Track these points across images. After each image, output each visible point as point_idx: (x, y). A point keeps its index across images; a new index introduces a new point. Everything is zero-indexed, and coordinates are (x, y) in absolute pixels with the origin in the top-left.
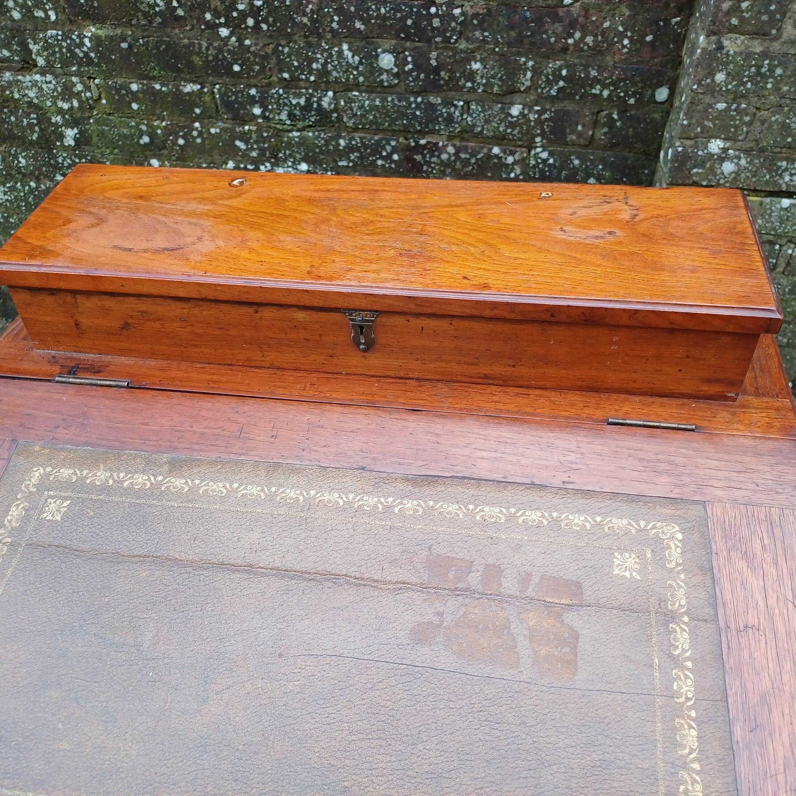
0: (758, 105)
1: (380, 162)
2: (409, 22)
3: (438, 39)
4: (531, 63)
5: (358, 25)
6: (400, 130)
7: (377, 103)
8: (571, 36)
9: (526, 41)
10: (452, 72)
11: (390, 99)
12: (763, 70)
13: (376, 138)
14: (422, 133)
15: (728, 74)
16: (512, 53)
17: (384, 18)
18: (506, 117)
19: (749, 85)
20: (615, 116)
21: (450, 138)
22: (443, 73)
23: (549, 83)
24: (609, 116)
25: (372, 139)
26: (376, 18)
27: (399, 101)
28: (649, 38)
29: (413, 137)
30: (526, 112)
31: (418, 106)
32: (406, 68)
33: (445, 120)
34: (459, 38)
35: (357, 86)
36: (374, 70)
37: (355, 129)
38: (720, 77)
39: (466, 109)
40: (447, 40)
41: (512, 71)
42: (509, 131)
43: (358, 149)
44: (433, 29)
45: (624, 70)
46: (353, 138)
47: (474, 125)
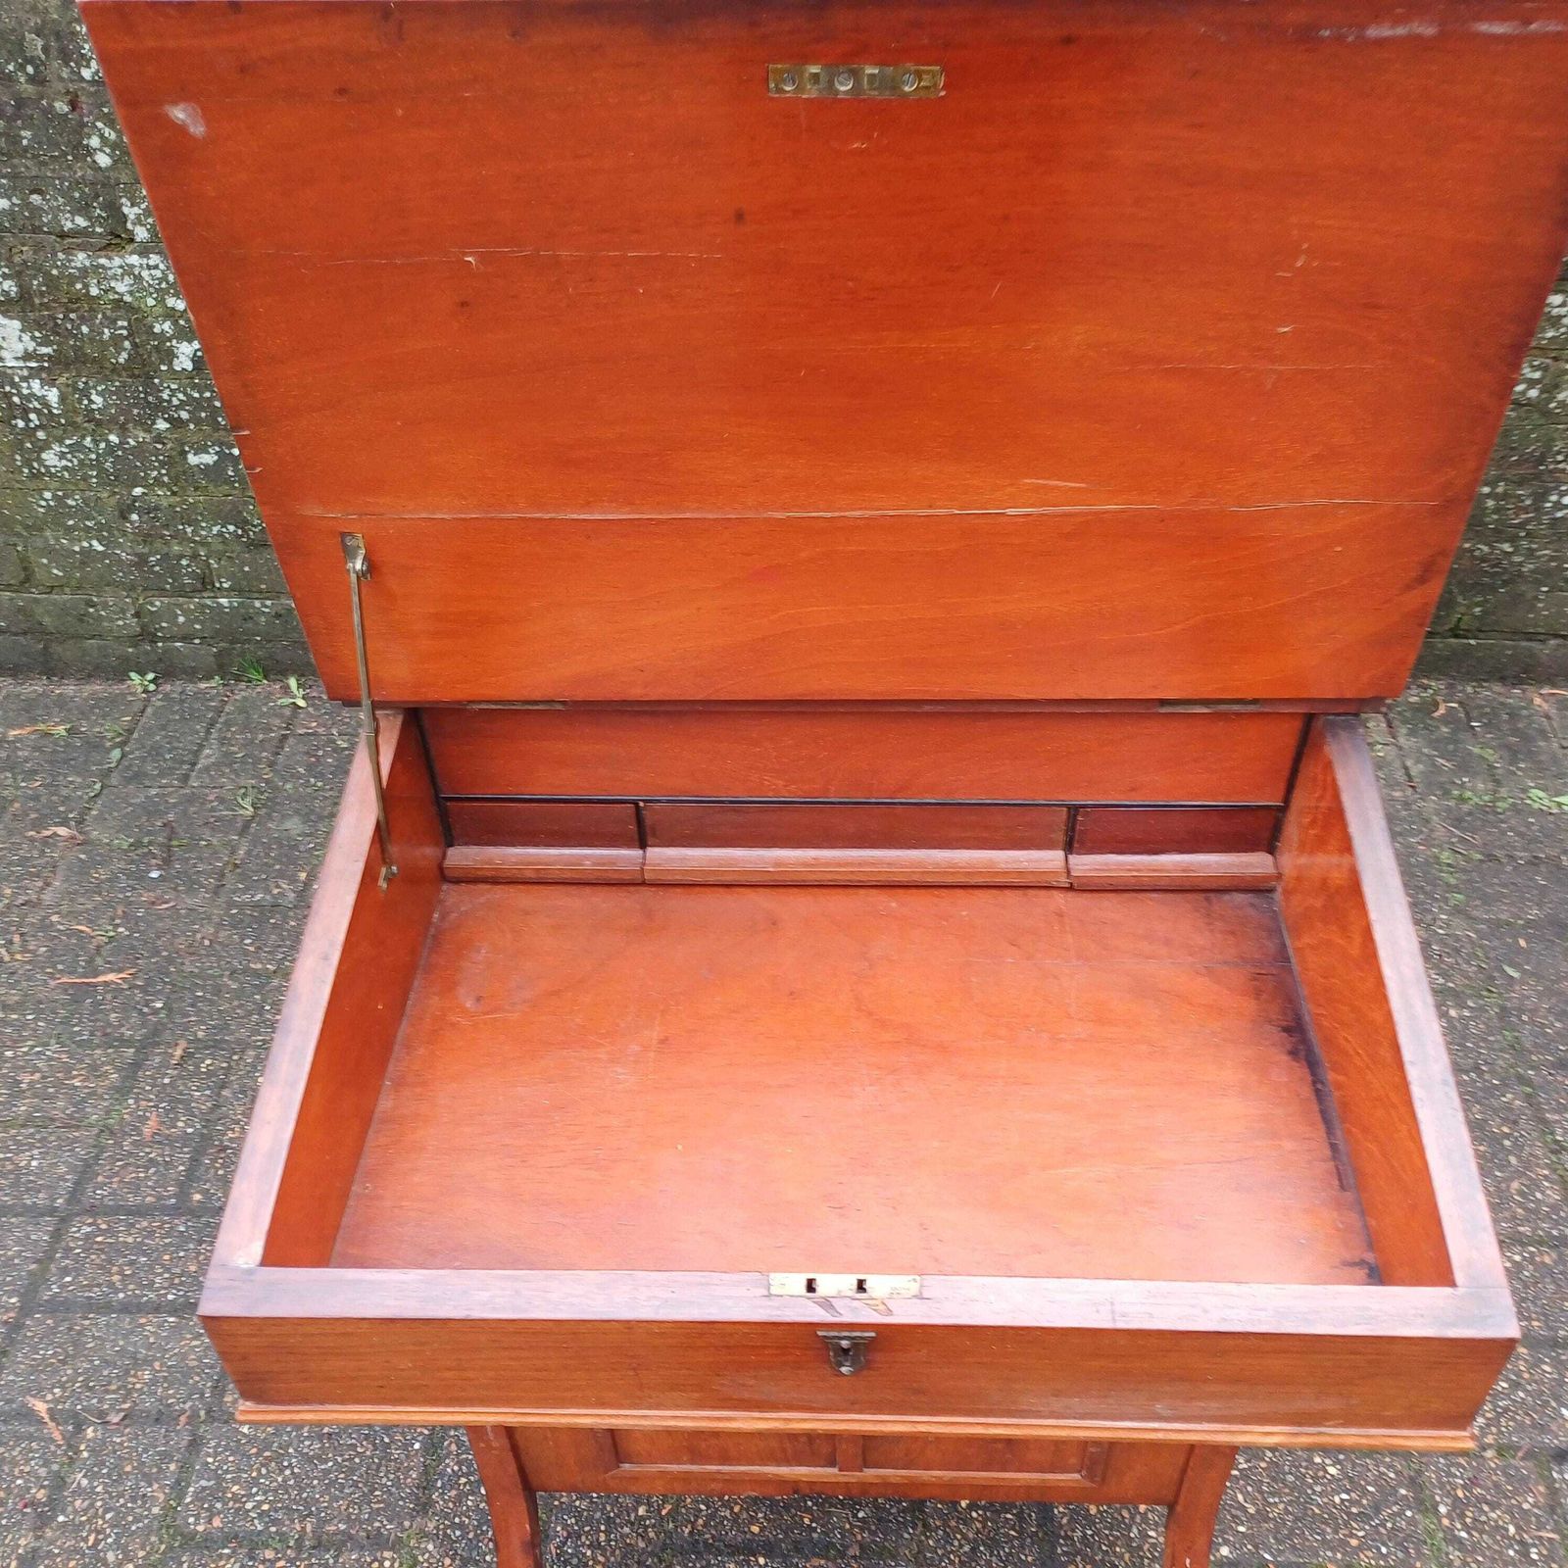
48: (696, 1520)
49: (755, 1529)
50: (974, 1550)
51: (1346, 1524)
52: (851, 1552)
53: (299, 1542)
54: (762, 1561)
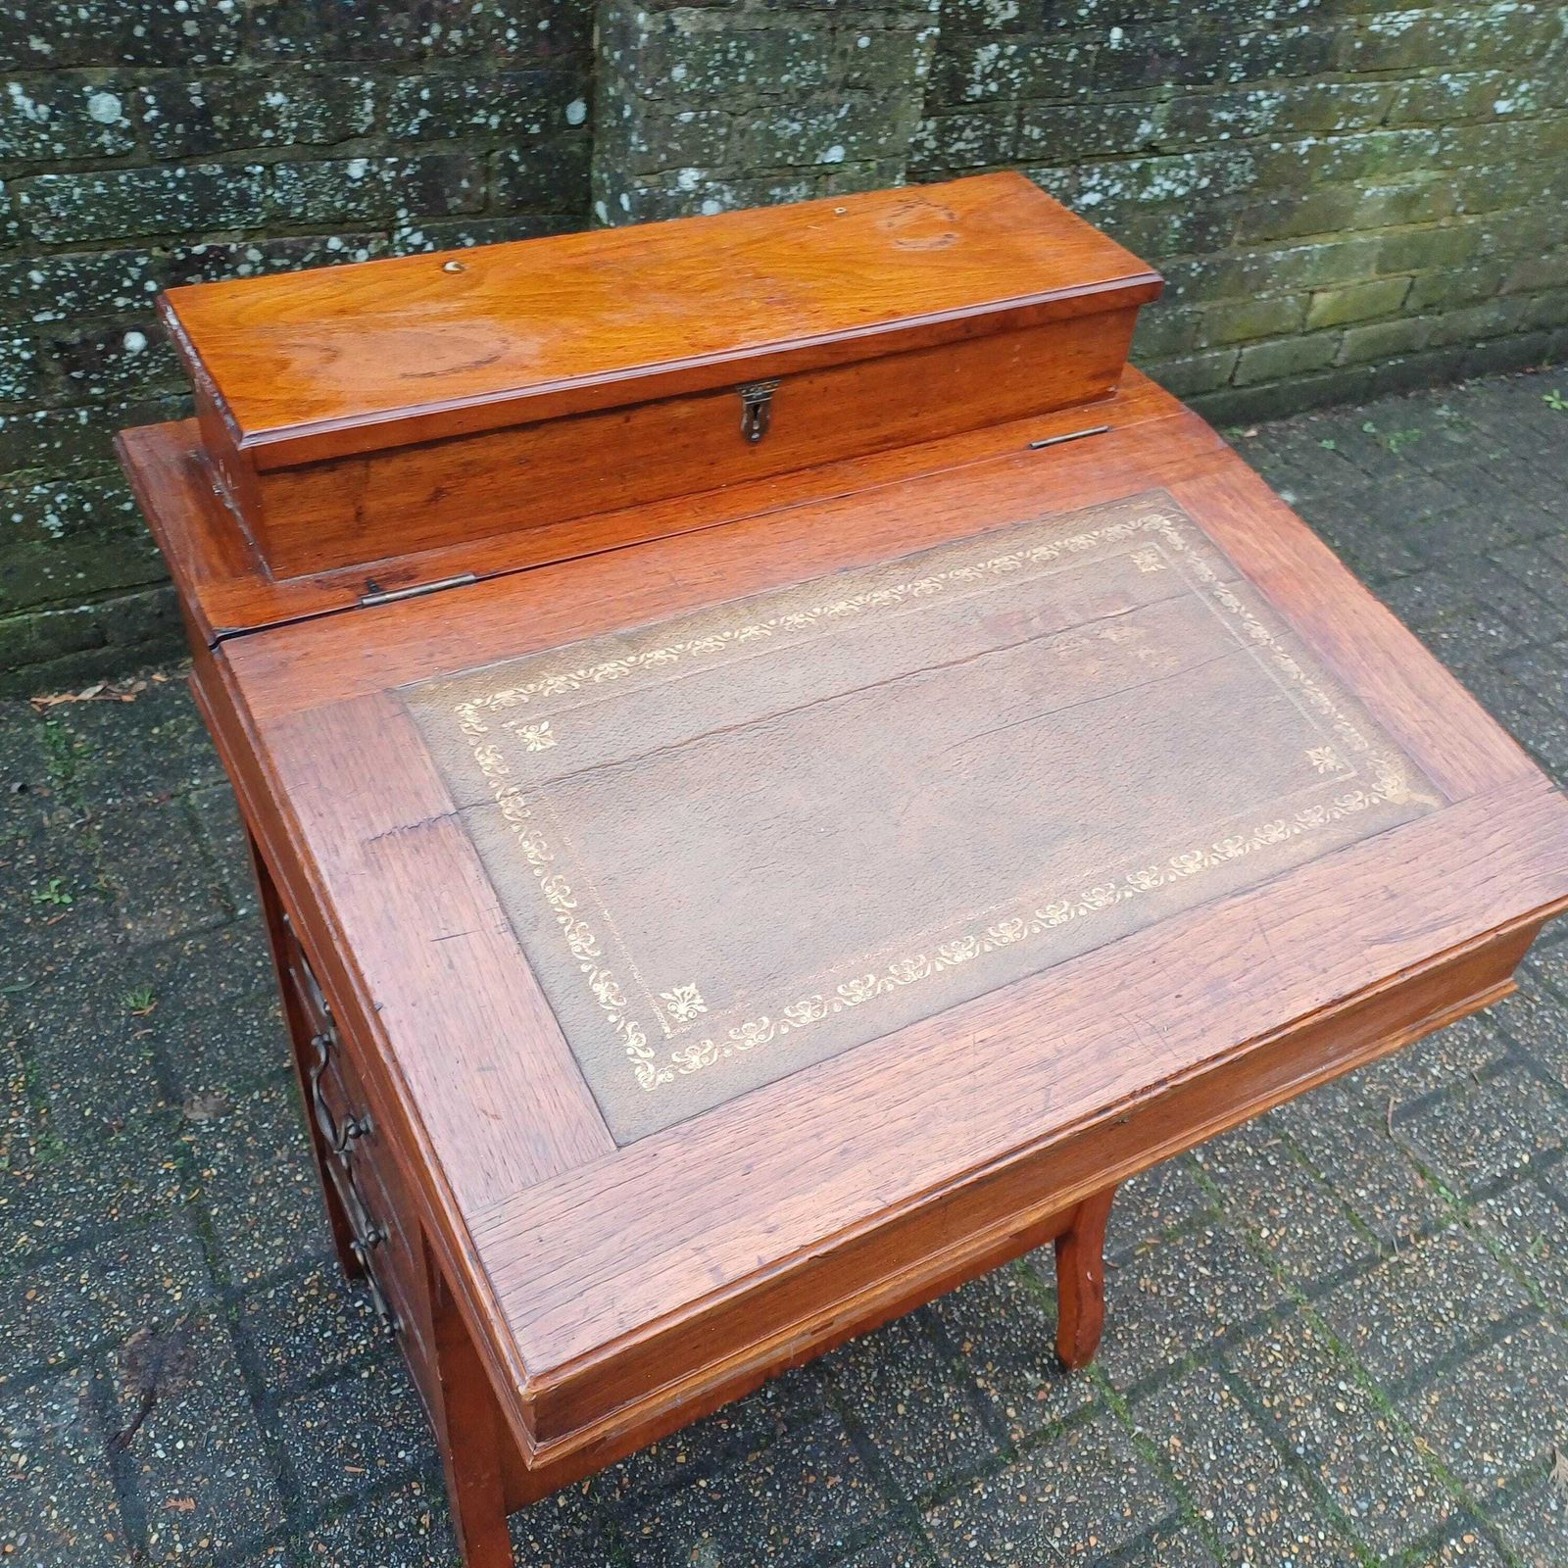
0: (732, 109)
1: (120, 302)
2: (139, 31)
3: (199, 58)
4: (368, 85)
5: (36, 44)
6: (152, 235)
7: (99, 190)
8: (426, 32)
9: (355, 48)
10: (233, 114)
11: (122, 179)
12: (731, 56)
13: (106, 256)
14: (195, 234)
15: (689, 67)
16: (334, 71)
17: (88, 27)
18: (343, 183)
19: (717, 81)
20: (515, 158)
21: (249, 234)
22: (217, 119)
23: (405, 115)
24: (505, 158)
25: (98, 260)
26: (72, 29)
27: (143, 180)
28: (543, 25)
29: (178, 244)
30: (375, 169)
31: (181, 185)
32: (147, 118)
33: (235, 203)
34: (238, 52)
35: (51, 162)
36: (82, 127)
37: (60, 247)
38: (679, 73)
39: (270, 178)
40: (216, 58)
41: (341, 102)
42: (352, 205)
43: (71, 284)
44: (187, 40)
45: (515, 80)
46: (58, 265)
47: (289, 205)
48: (620, 1482)
49: (681, 1459)
50: (881, 1372)
51: (1143, 1203)
52: (780, 1432)
54: (703, 1483)
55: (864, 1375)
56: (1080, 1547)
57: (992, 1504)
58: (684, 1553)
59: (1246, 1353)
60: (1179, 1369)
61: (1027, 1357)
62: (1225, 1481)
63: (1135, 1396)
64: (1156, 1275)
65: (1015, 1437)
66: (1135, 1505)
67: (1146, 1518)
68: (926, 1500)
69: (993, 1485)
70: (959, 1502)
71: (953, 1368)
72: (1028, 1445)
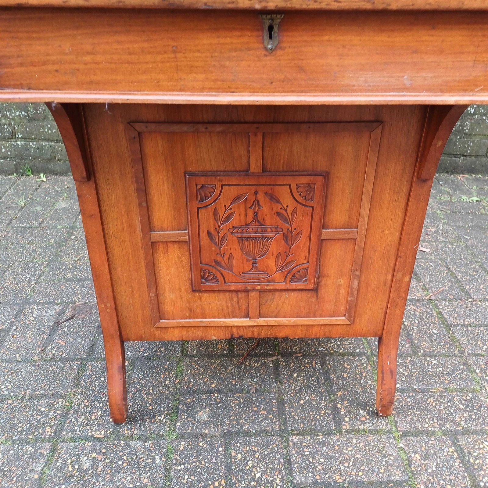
48: (189, 384)
49: (213, 386)
50: (301, 389)
51: (443, 377)
52: (252, 391)
53: (23, 397)
54: (216, 395)
55: (293, 387)
56: (353, 473)
57: (323, 444)
58: (197, 412)
59: (469, 439)
60: (433, 433)
61: (364, 405)
62: (436, 480)
63: (405, 434)
64: (437, 400)
65: (344, 427)
66: (386, 470)
67: (390, 476)
68: (295, 432)
69: (327, 438)
70: (309, 438)
71: (330, 398)
72: (347, 432)
